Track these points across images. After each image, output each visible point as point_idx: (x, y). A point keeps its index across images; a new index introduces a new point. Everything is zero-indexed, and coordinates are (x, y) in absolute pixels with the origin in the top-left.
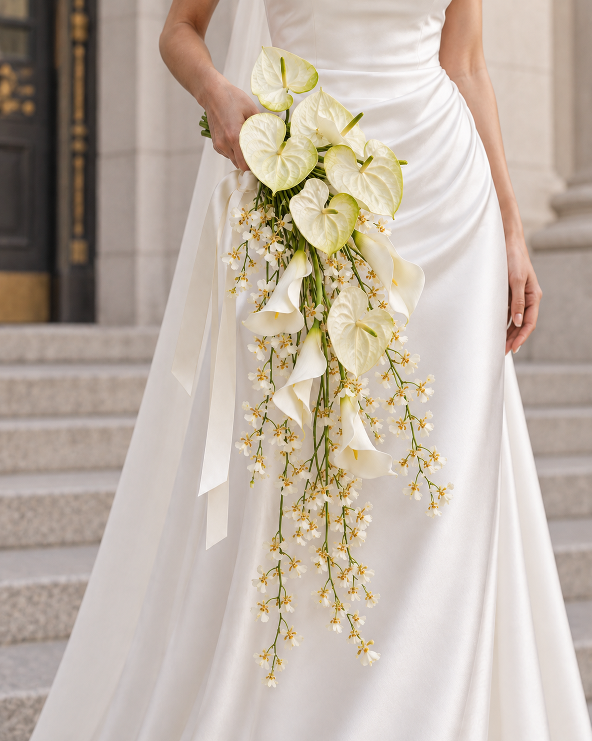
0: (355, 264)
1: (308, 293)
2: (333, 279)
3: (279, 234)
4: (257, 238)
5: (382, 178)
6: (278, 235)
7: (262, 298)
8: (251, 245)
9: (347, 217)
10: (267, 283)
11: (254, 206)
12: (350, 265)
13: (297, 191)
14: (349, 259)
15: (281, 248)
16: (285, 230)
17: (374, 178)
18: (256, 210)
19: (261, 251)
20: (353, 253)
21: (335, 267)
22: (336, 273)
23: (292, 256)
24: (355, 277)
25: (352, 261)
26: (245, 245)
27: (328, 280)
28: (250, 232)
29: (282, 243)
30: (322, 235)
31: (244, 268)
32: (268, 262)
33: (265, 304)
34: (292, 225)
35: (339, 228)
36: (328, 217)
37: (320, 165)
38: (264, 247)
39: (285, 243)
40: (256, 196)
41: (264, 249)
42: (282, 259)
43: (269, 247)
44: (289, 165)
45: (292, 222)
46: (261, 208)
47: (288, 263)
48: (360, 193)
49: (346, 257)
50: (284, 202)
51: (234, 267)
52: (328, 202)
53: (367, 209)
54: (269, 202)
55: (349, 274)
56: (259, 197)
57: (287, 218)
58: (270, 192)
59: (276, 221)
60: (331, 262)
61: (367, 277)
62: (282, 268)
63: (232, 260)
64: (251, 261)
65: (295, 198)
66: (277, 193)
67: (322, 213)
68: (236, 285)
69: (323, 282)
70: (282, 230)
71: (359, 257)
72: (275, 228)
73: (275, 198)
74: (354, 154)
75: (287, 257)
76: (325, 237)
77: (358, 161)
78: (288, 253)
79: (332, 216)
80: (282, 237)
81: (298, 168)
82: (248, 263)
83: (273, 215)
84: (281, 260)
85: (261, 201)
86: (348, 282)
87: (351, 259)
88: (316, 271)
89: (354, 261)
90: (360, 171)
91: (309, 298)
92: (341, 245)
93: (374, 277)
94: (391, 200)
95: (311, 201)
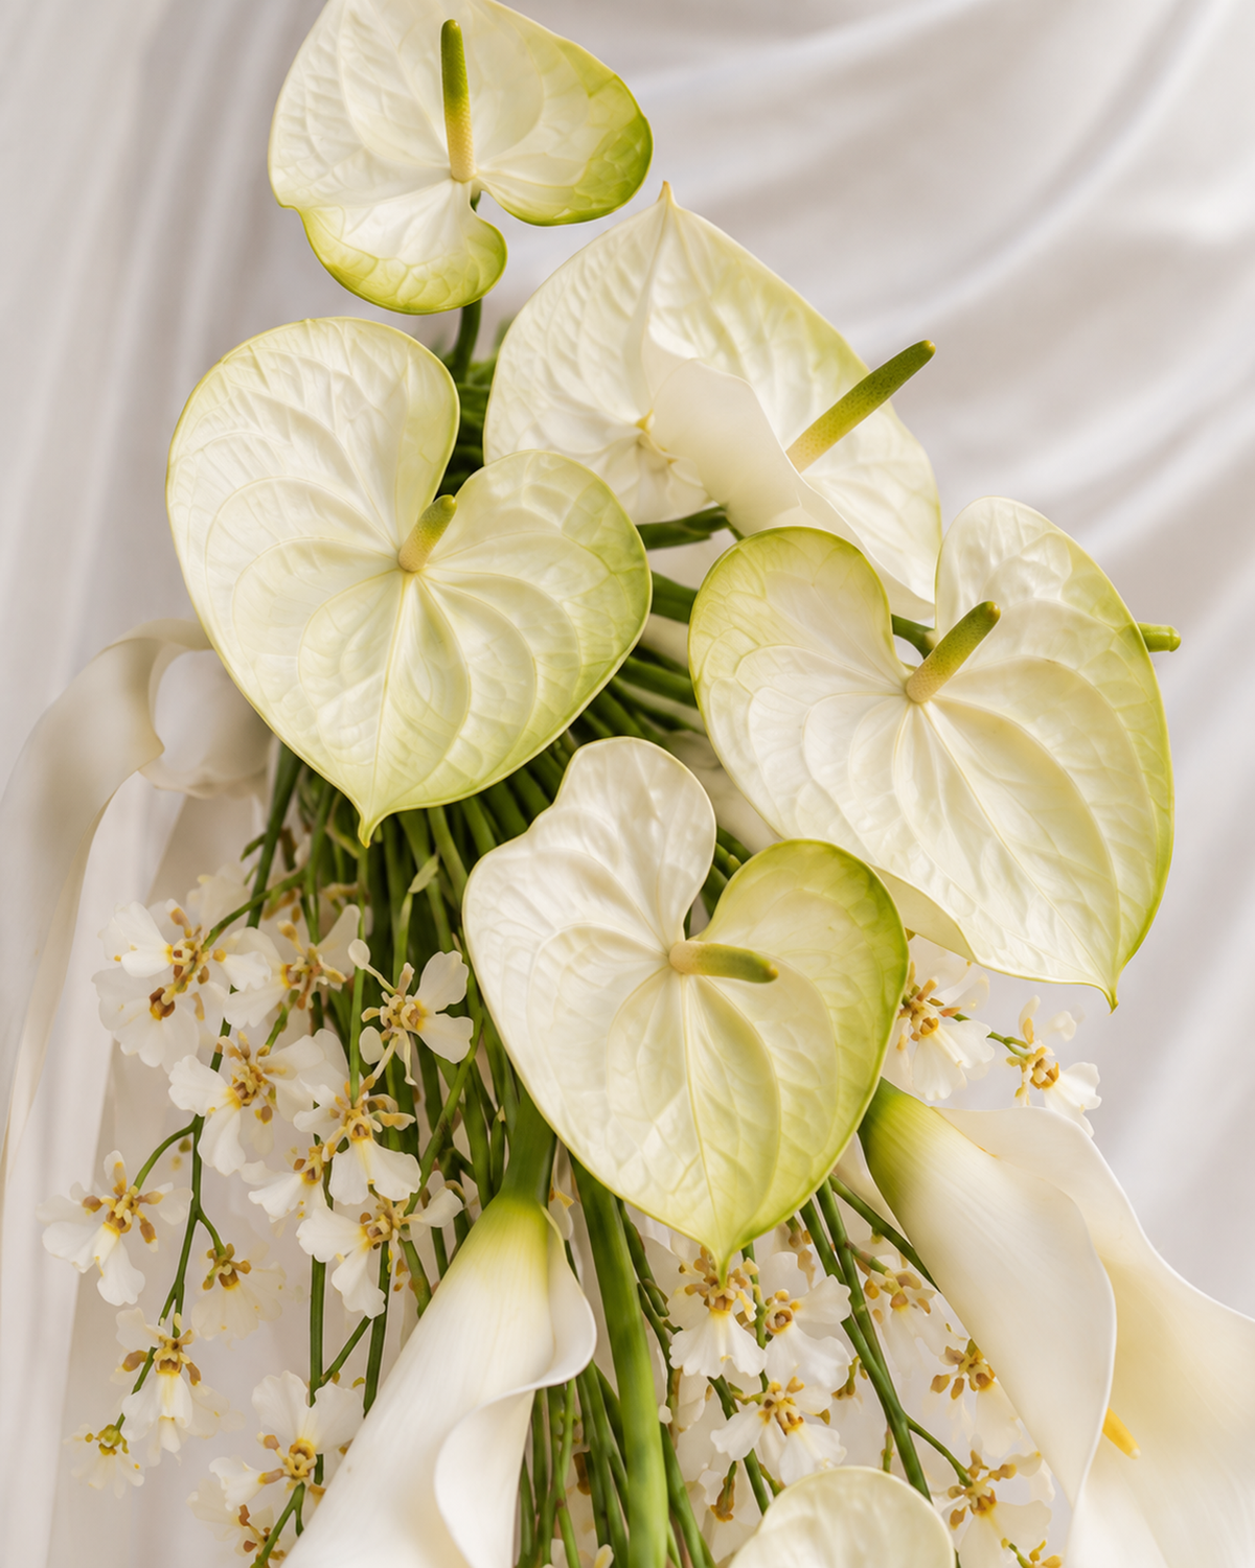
0: (870, 1304)
1: (568, 1473)
2: (725, 1394)
3: (391, 1082)
4: (256, 1104)
5: (1044, 736)
6: (380, 1087)
7: (284, 1490)
8: (220, 1150)
9: (834, 997)
10: (313, 1400)
11: (243, 896)
12: (833, 1299)
13: (513, 815)
14: (829, 1267)
15: (397, 1176)
16: (423, 1050)
17: (994, 735)
18: (253, 923)
19: (278, 1194)
20: (856, 1230)
21: (741, 1318)
22: (745, 1358)
23: (463, 1224)
24: (863, 1384)
25: (847, 1278)
26: (184, 1148)
27: (699, 1404)
28: (216, 1065)
29: (406, 1141)
30: (668, 1117)
31: (177, 1295)
32: (319, 1269)
33: (299, 1529)
34: (466, 1026)
35: (782, 1069)
36: (708, 998)
37: (667, 634)
38: (300, 1163)
39: (426, 1136)
40: (259, 828)
41: (298, 1178)
42: (407, 1245)
43: (328, 1168)
44: (469, 640)
45: (471, 1005)
46: (288, 910)
47: (444, 1267)
48: (907, 838)
49: (811, 1247)
50: (426, 876)
51: (116, 1287)
52: (711, 893)
53: (951, 938)
54: (334, 865)
55: (831, 1360)
56: (276, 836)
57: (441, 979)
58: (345, 812)
59: (373, 994)
60: (713, 1289)
61: (938, 1383)
62: (401, 1301)
63: (106, 1239)
64: (220, 1254)
65: (497, 863)
66: (394, 822)
67: (670, 967)
68: (131, 1405)
69: (664, 1414)
70: (407, 1055)
71: (888, 1257)
72: (369, 1043)
73: (378, 848)
74: (873, 584)
75: (437, 1234)
76: (688, 1135)
77: (904, 629)
78: (443, 1208)
79: (733, 992)
80: (406, 1098)
81: (523, 663)
82: (201, 1265)
83: (359, 956)
84: (395, 1251)
85: (290, 863)
86: (824, 1416)
87: (841, 1261)
88: (620, 1343)
89: (862, 1278)
90: (909, 693)
91: (579, 1508)
92: (788, 1192)
93: (983, 1380)
94: (1101, 880)
95: (601, 886)
